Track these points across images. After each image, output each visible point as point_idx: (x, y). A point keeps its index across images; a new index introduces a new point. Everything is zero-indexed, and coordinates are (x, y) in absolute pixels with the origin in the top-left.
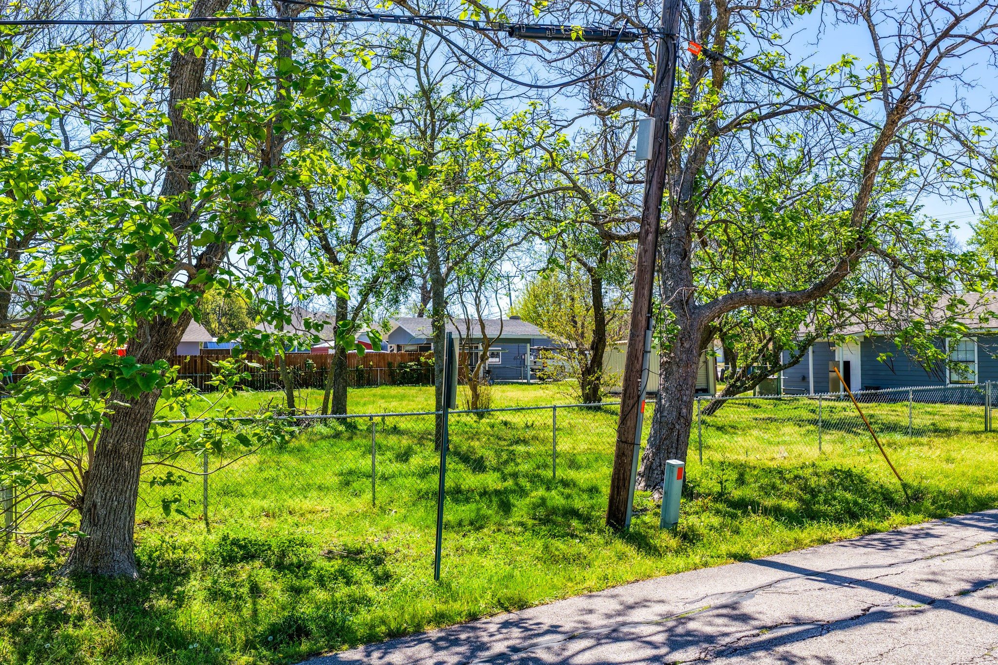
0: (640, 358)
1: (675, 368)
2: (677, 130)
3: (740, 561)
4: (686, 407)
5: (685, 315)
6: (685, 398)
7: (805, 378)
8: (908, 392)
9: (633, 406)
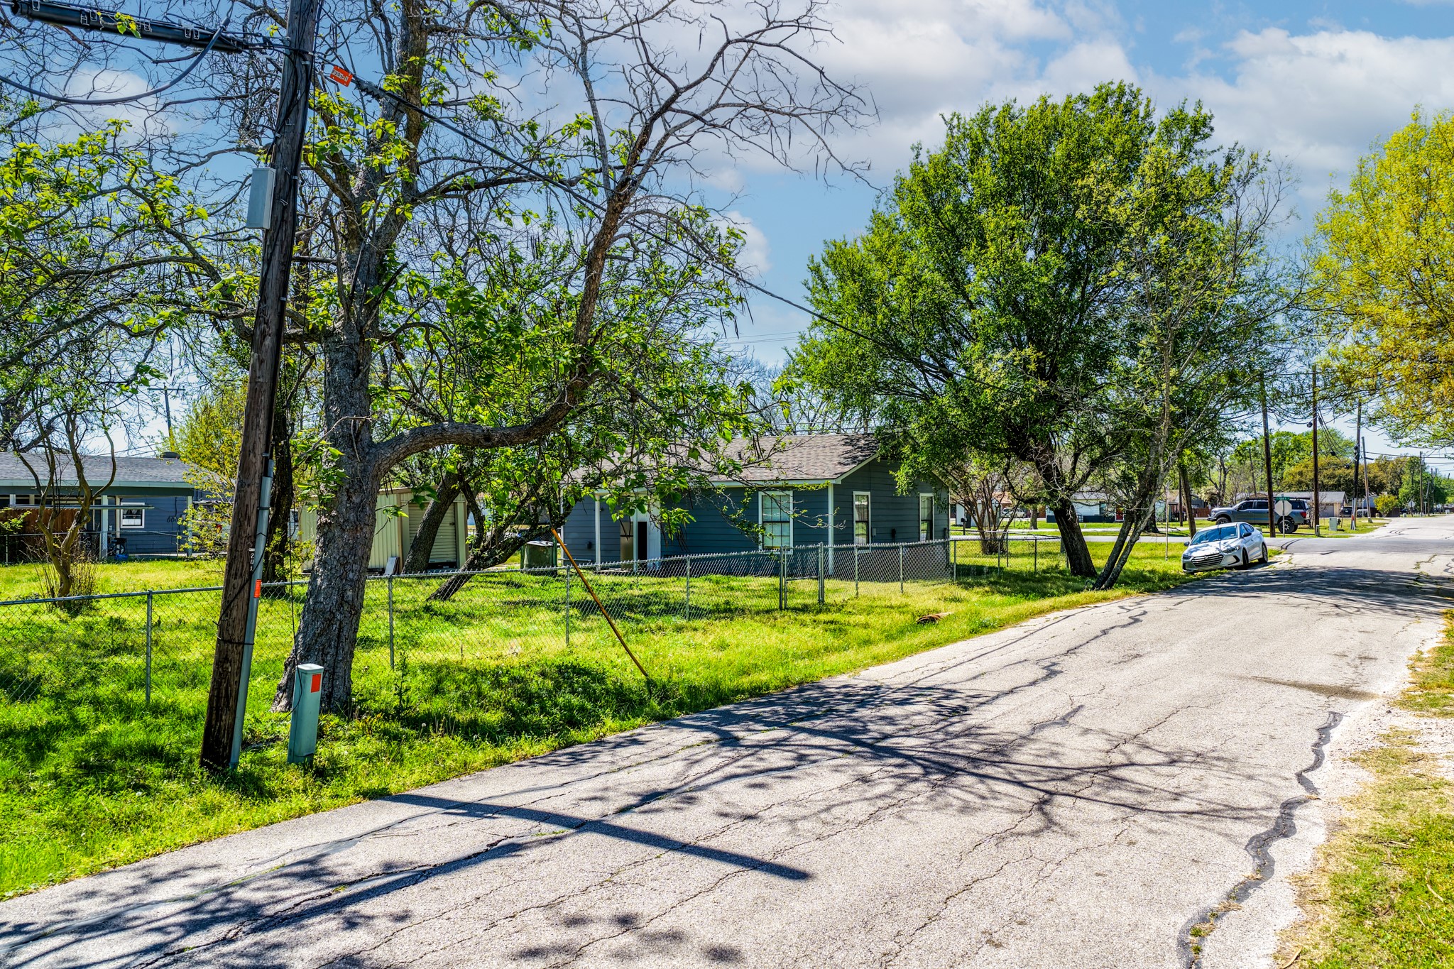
0: (253, 518)
1: (337, 532)
2: (362, 189)
3: (371, 799)
4: (353, 588)
5: (354, 456)
6: (351, 575)
7: (591, 546)
8: (685, 561)
9: (242, 588)
